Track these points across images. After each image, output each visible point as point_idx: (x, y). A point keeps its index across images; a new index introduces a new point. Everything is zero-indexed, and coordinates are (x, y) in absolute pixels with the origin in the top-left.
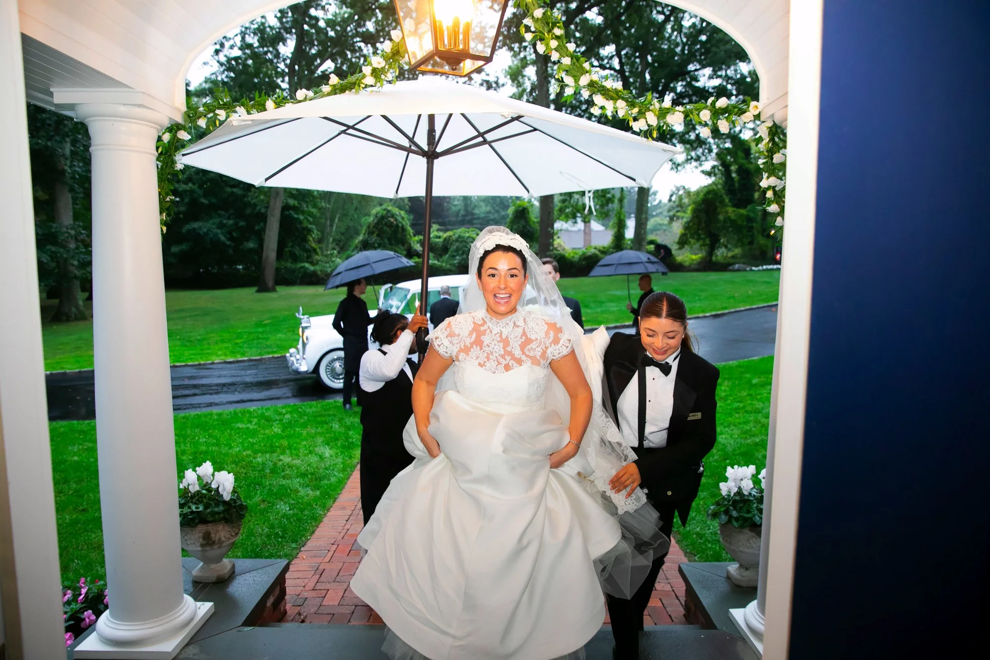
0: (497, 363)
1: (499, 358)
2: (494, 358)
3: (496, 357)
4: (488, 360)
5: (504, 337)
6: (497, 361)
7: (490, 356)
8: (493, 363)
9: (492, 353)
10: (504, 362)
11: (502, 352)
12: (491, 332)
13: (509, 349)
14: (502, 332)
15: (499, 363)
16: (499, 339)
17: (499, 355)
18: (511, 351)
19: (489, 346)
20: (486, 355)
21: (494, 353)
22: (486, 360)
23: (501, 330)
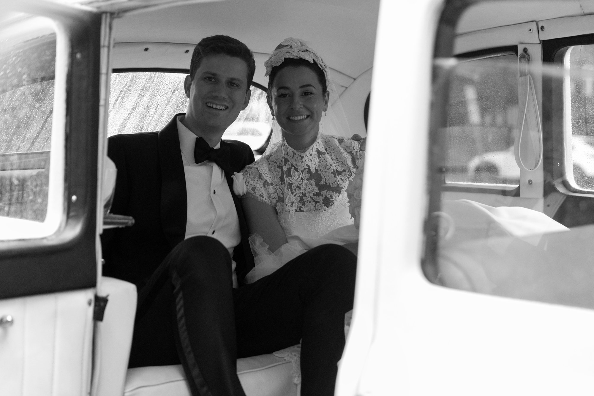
0: (314, 203)
1: (315, 197)
2: (309, 199)
3: (311, 197)
4: (304, 205)
5: (313, 171)
6: (314, 201)
7: (304, 198)
8: (310, 205)
9: (304, 195)
10: (321, 198)
11: (316, 190)
12: (296, 169)
13: (322, 183)
14: (309, 166)
15: (316, 202)
16: (308, 176)
17: (314, 195)
18: (326, 183)
19: (300, 188)
20: (299, 199)
21: (307, 195)
22: (301, 205)
23: (307, 165)
